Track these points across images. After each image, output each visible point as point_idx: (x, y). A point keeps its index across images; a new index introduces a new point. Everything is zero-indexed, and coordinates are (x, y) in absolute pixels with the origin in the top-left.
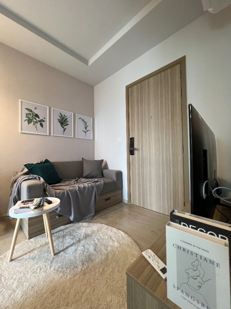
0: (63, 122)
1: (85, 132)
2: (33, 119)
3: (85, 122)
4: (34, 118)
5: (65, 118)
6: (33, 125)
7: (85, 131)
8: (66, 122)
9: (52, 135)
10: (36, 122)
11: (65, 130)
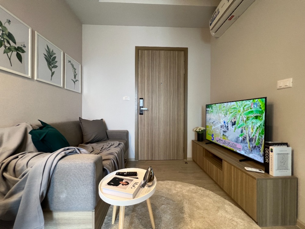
0: (51, 60)
1: (74, 82)
3: (74, 68)
4: (5, 40)
5: (54, 56)
6: (4, 53)
7: (75, 80)
8: (54, 62)
9: (35, 78)
10: (9, 48)
11: (53, 74)
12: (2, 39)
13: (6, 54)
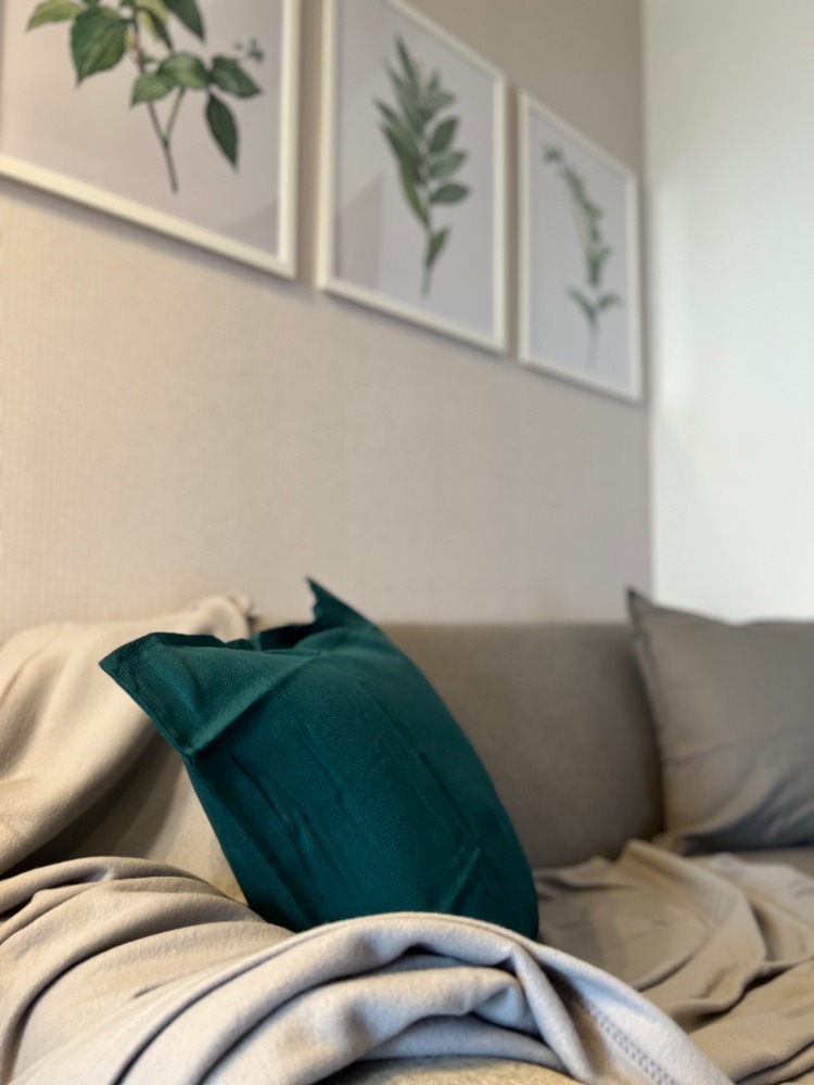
0: (422, 146)
1: (591, 312)
2: (133, 21)
3: (587, 207)
4: (143, 19)
5: (442, 115)
6: (135, 100)
7: (592, 296)
8: (443, 157)
9: (323, 277)
10: (164, 72)
11: (436, 245)
12: (126, 13)
13: (143, 108)
